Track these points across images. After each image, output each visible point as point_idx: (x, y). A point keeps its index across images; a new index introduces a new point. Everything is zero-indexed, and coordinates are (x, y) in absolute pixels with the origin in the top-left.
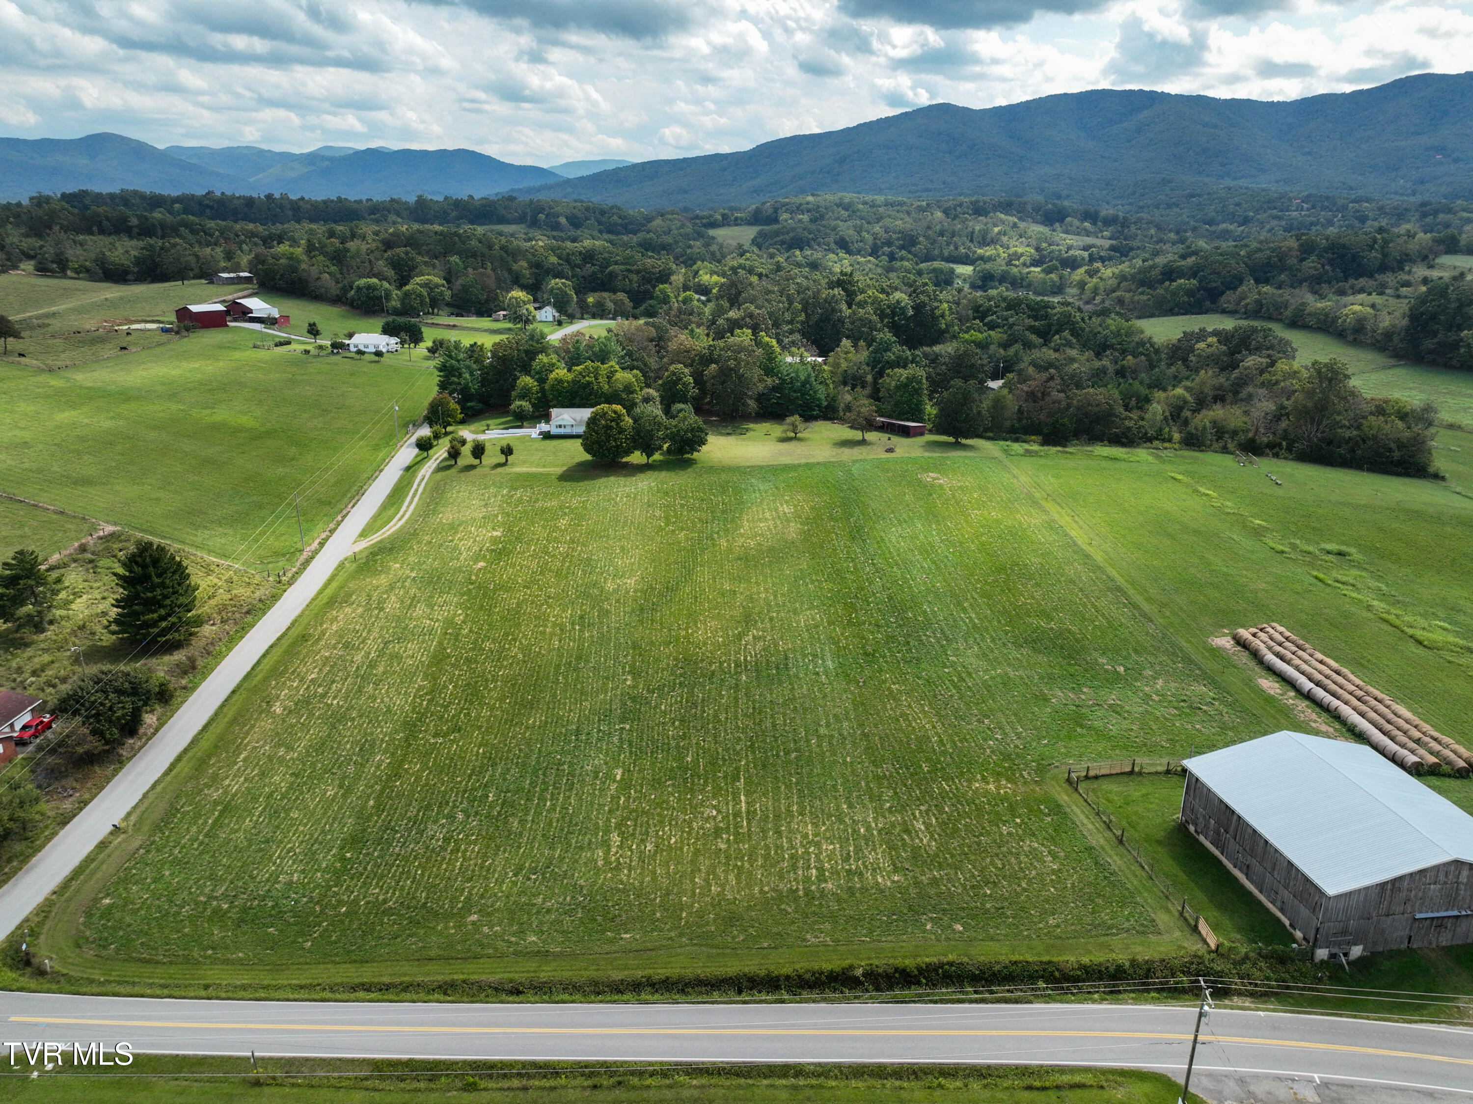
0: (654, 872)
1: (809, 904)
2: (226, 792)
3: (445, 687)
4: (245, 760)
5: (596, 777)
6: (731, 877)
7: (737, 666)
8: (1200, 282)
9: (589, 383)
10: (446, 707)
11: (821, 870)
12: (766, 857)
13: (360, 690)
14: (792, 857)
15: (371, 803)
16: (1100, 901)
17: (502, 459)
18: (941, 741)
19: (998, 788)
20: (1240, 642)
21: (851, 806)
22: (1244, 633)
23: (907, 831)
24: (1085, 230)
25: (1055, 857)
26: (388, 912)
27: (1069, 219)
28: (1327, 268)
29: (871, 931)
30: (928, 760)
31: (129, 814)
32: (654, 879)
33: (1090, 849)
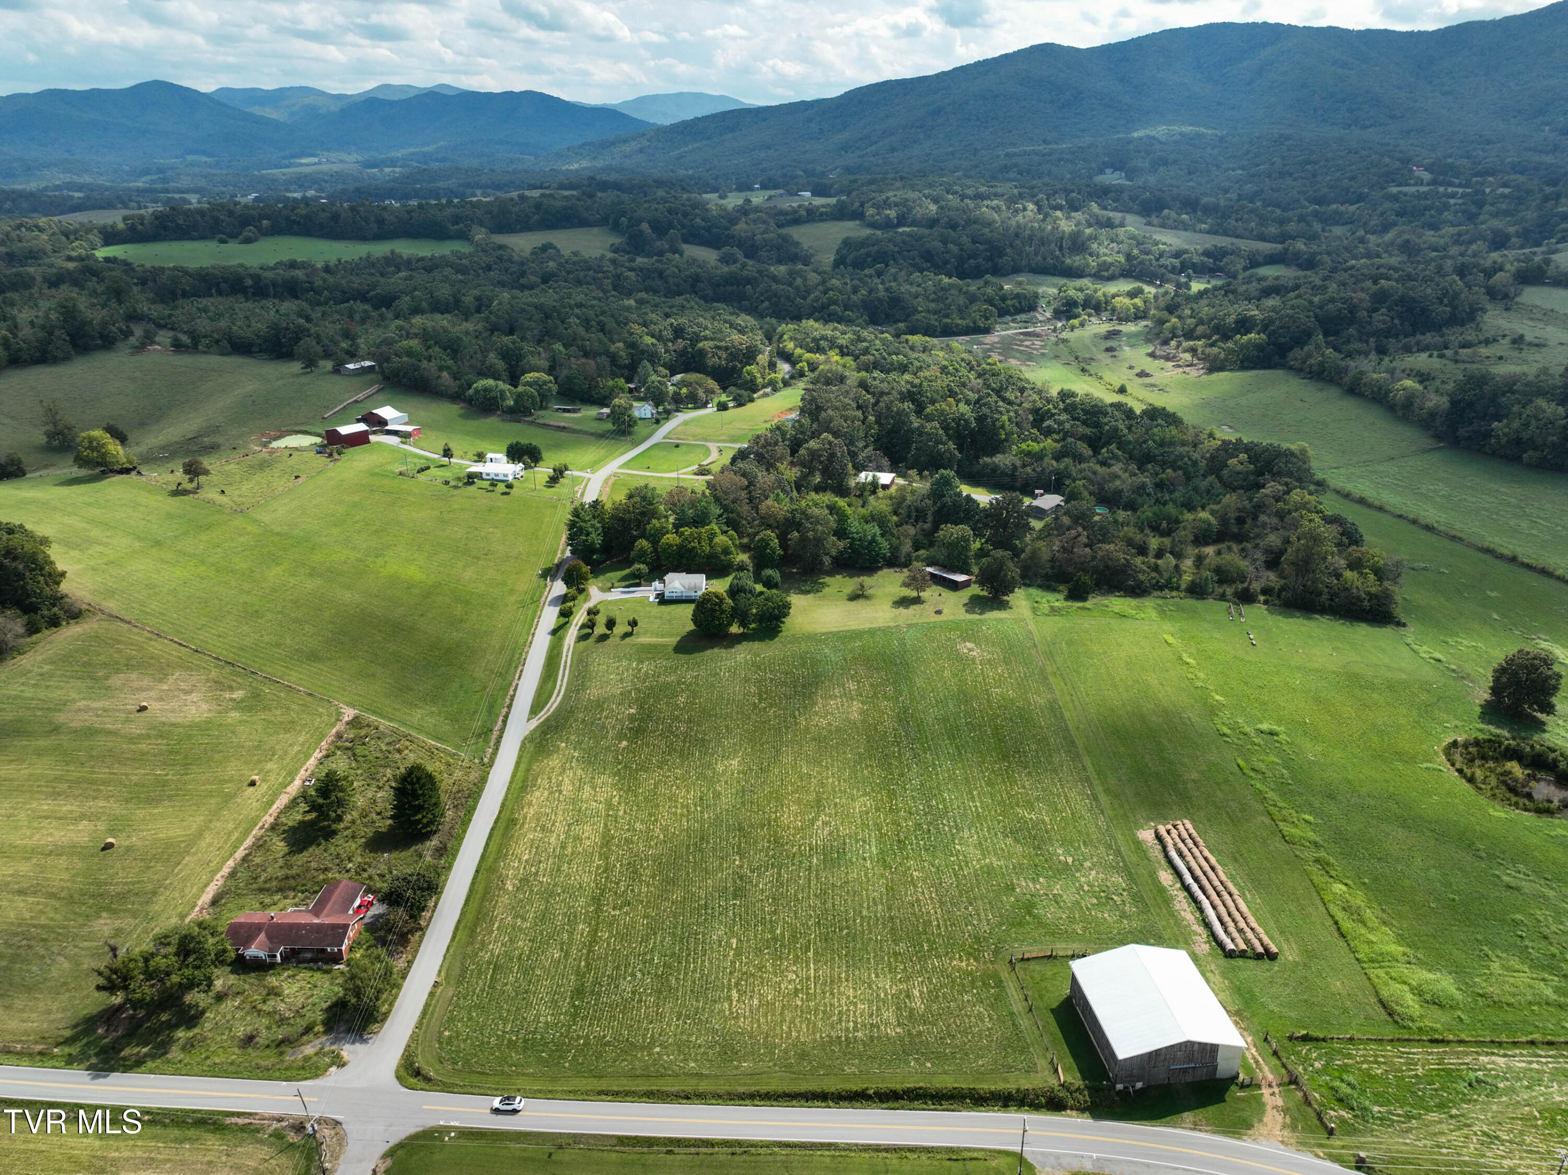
0: (758, 1021)
1: (847, 1046)
2: (492, 955)
3: (615, 866)
4: (498, 928)
5: (720, 945)
6: (804, 1026)
7: (811, 849)
8: (1269, 336)
9: (694, 548)
10: (618, 884)
11: (855, 1023)
12: (824, 1012)
13: (559, 870)
14: (840, 1012)
15: (583, 963)
16: (1009, 1050)
17: (629, 629)
18: (938, 925)
19: (967, 965)
20: (1159, 837)
21: (877, 976)
22: (1162, 830)
23: (908, 996)
24: (1183, 222)
25: (991, 1019)
26: (608, 1044)
27: (1166, 211)
28: (1396, 321)
29: (880, 1065)
30: (928, 940)
31: (440, 971)
32: (759, 1026)
33: (1012, 1014)
